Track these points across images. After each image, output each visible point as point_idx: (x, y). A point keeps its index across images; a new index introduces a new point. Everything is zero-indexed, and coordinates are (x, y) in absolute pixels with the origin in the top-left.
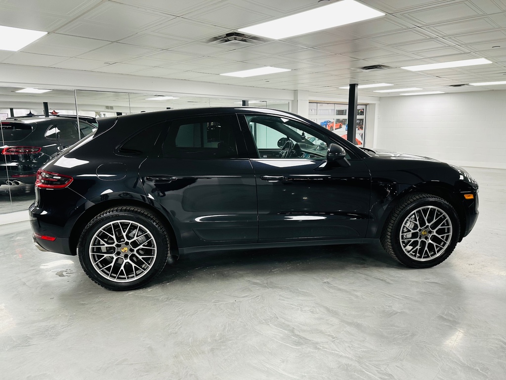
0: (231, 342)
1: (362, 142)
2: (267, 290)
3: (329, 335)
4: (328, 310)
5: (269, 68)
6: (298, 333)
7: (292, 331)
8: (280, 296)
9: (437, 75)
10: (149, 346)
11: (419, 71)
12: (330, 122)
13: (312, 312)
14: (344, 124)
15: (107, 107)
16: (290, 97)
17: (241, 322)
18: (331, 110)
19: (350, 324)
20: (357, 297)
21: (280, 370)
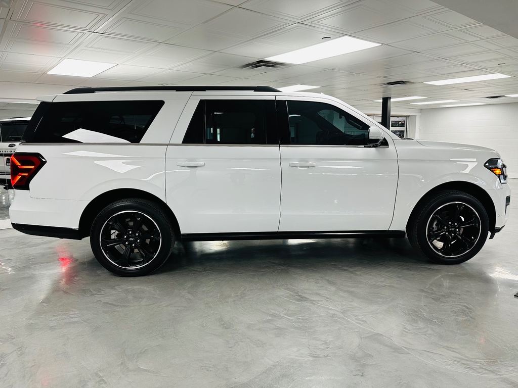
0: (249, 297)
2: (283, 268)
5: (300, 85)
7: (297, 293)
9: (467, 88)
10: (188, 297)
11: (445, 85)
20: (356, 274)
21: (282, 315)
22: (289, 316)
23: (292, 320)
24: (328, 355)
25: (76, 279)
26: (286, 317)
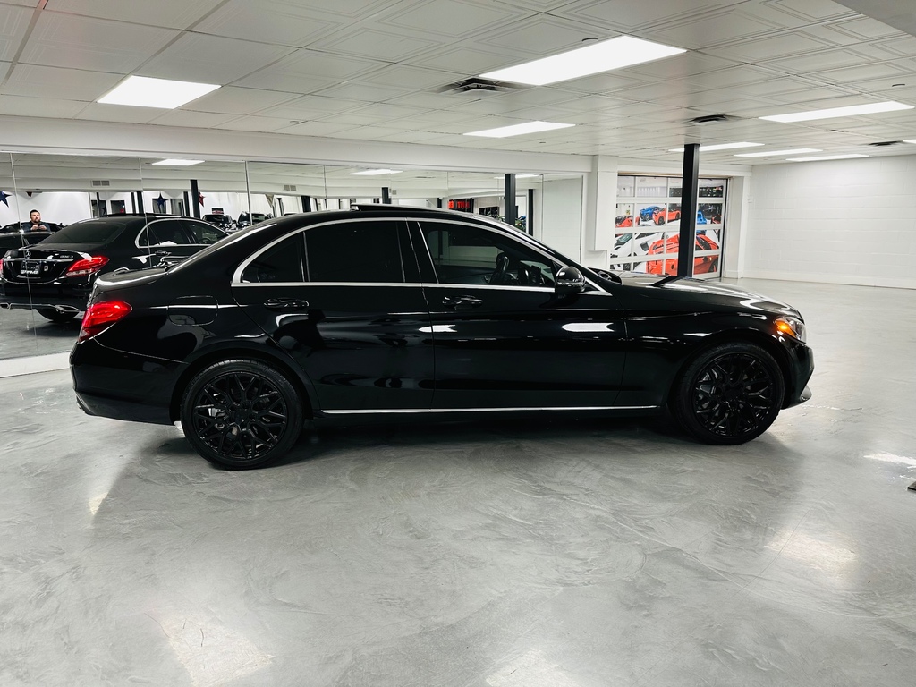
1: (720, 244)
3: (582, 488)
5: (538, 123)
6: (542, 484)
11: (795, 123)
12: (658, 208)
16: (585, 168)
18: (661, 187)
19: (616, 479)
21: (511, 517)
22: (522, 519)
24: (589, 582)
25: (158, 456)
26: (518, 520)
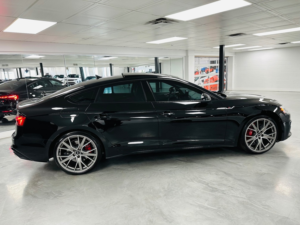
0: (174, 191)
1: (226, 79)
2: (188, 164)
3: (229, 186)
4: (225, 173)
5: (175, 37)
6: (212, 186)
7: (207, 184)
8: (196, 166)
9: (272, 38)
10: (129, 194)
11: (263, 36)
12: (207, 68)
13: (217, 175)
14: (215, 69)
15: (74, 64)
16: (184, 54)
17: (177, 180)
18: (207, 61)
19: (240, 180)
20: (240, 166)
21: (206, 205)
22: (212, 206)
23: (215, 210)
25: (39, 183)
26: (210, 207)
